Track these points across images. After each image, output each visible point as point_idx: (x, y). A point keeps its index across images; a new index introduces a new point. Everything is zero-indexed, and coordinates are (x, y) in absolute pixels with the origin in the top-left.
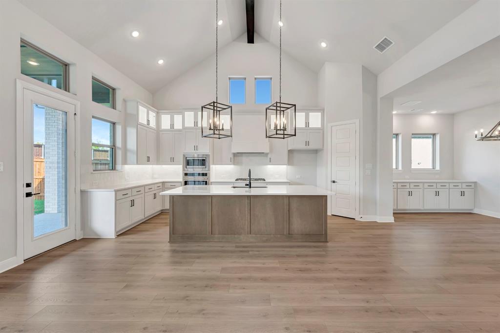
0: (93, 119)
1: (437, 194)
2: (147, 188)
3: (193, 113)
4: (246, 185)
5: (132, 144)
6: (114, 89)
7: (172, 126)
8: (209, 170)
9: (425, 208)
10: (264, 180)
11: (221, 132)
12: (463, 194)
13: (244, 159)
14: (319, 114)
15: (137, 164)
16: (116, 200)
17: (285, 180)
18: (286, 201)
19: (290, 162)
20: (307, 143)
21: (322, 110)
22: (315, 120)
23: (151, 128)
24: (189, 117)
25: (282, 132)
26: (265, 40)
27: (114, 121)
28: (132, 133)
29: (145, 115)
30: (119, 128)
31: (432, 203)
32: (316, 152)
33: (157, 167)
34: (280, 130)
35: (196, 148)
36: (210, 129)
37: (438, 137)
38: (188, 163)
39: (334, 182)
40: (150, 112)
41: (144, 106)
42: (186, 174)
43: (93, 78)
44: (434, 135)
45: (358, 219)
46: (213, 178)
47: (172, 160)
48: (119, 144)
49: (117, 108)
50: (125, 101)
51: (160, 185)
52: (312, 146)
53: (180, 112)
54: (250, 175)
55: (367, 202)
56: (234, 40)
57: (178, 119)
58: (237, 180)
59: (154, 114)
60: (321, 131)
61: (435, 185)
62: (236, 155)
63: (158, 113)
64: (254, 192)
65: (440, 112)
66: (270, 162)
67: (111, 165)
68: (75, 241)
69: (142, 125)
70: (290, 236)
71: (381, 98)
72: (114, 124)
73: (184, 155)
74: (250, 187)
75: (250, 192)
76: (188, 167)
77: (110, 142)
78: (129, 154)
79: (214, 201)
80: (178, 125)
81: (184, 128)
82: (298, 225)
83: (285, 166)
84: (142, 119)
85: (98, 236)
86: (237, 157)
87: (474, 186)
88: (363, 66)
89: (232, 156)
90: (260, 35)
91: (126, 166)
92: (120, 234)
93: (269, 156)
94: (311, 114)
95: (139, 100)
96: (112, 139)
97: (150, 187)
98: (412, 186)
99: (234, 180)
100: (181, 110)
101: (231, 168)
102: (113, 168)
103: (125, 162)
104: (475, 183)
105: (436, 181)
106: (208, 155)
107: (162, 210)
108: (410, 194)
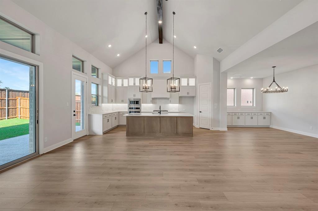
0: (92, 84)
1: (252, 118)
2: (113, 114)
3: (133, 79)
4: (159, 112)
5: (106, 94)
6: (98, 69)
7: (123, 85)
8: (141, 106)
9: (246, 125)
10: (167, 111)
11: (148, 90)
12: (264, 118)
13: (157, 101)
14: (194, 79)
15: (108, 103)
16: (103, 119)
17: (178, 111)
18: (175, 119)
19: (180, 102)
20: (188, 93)
21: (196, 77)
22: (192, 82)
23: (113, 86)
24: (131, 80)
25: (174, 90)
26: (168, 42)
27: (98, 83)
28: (106, 89)
29: (111, 80)
30: (100, 87)
31: (249, 123)
32: (193, 97)
33: (115, 105)
34: (173, 89)
35: (134, 95)
36: (143, 88)
37: (255, 90)
38: (131, 102)
39: (201, 112)
40: (113, 78)
41: (110, 76)
42: (130, 108)
43: (92, 66)
44: (253, 89)
45: (211, 129)
46: (142, 110)
47: (123, 102)
48: (100, 94)
49: (99, 77)
50: (102, 74)
51: (118, 113)
52: (190, 95)
53: (126, 78)
54: (160, 109)
55: (215, 121)
56: (152, 42)
57: (125, 81)
58: (154, 111)
59: (114, 79)
60: (195, 87)
61: (251, 114)
62: (153, 99)
63: (115, 78)
64: (162, 115)
65: (255, 77)
66: (170, 102)
67: (96, 104)
68: (86, 135)
69: (110, 85)
70: (177, 134)
71: (221, 73)
72: (98, 85)
73: (129, 99)
74: (160, 114)
75: (160, 115)
76: (130, 104)
77: (96, 93)
78: (104, 99)
79: (145, 119)
80: (126, 84)
81: (129, 86)
82: (180, 129)
83: (178, 104)
84: (110, 83)
85: (96, 134)
86: (154, 100)
87: (270, 114)
88: (213, 58)
89: (151, 99)
90: (165, 40)
91: (103, 104)
92: (105, 133)
93: (170, 99)
94: (190, 79)
95: (108, 74)
96: (97, 92)
97: (114, 114)
98: (239, 114)
99: (152, 111)
100: (127, 77)
101: (151, 105)
102: (98, 105)
103: (102, 102)
104: (271, 113)
105: (251, 112)
106: (140, 99)
107: (118, 125)
108: (238, 118)
